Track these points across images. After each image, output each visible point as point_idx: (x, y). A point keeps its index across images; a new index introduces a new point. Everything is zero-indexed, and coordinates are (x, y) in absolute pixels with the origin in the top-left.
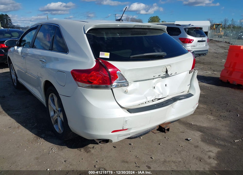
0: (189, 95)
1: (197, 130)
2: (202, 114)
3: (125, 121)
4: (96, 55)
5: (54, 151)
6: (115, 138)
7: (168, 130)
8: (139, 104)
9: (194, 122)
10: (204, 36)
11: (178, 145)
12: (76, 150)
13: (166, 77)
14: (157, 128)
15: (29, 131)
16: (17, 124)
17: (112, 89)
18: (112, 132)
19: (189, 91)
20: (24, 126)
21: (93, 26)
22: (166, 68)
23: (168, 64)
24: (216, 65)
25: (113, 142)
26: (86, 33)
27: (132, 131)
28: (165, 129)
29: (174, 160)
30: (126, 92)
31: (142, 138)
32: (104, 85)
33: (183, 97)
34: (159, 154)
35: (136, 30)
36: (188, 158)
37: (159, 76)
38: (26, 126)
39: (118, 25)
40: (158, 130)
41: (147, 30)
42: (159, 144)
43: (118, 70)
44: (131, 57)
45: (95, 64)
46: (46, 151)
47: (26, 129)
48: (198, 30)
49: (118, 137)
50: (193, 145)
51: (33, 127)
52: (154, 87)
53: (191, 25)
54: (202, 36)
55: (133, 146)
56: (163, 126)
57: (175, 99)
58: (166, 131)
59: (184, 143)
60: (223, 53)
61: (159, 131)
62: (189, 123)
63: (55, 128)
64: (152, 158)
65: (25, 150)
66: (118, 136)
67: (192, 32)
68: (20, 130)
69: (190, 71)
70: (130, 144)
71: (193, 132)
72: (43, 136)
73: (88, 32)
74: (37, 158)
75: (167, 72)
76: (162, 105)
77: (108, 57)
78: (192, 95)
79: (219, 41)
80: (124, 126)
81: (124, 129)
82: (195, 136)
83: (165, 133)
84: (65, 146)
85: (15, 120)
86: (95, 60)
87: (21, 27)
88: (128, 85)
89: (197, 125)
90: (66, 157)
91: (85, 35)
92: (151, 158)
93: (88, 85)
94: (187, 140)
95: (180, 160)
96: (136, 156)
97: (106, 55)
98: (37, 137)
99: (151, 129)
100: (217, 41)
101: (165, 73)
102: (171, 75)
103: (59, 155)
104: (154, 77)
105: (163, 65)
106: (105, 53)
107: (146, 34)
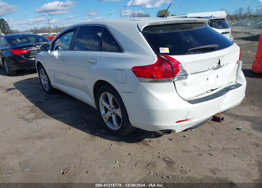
0: (238, 85)
1: (245, 120)
2: (244, 105)
3: (188, 111)
4: (157, 51)
5: (114, 146)
6: (179, 128)
7: (223, 119)
8: (197, 95)
9: (238, 112)
10: (228, 28)
11: (231, 134)
12: (134, 144)
13: (217, 69)
14: (212, 119)
15: (82, 131)
16: (67, 126)
17: (174, 82)
18: (176, 123)
19: (236, 81)
20: (75, 127)
21: (148, 24)
22: (219, 60)
23: (221, 56)
24: (242, 56)
25: (176, 133)
26: (142, 31)
27: (193, 121)
28: (220, 119)
29: (232, 147)
30: (185, 84)
31: (193, 130)
32: (165, 79)
33: (234, 87)
34: (216, 143)
35: (184, 25)
36: (245, 144)
37: (212, 67)
38: (76, 127)
39: (160, 22)
40: (212, 120)
41: (193, 25)
42: (212, 134)
43: (180, 63)
44: (188, 50)
45: (156, 59)
46: (106, 147)
47: (78, 129)
48: (221, 21)
49: (181, 128)
50: (245, 133)
51: (83, 127)
52: (208, 79)
53: (213, 17)
54: (225, 27)
55: (187, 137)
56: (218, 116)
57: (227, 89)
58: (221, 120)
59: (236, 132)
60: (246, 45)
61: (213, 122)
62: (235, 114)
63: (109, 126)
64: (211, 146)
65: (87, 147)
66: (182, 126)
67: (214, 24)
68: (72, 131)
69: (238, 61)
70: (184, 136)
71: (241, 122)
72: (97, 134)
73: (143, 30)
74: (101, 154)
75: (219, 63)
76: (217, 95)
77: (168, 52)
78: (240, 85)
79: (237, 32)
80: (187, 116)
81: (187, 119)
82: (245, 125)
83: (220, 122)
84: (123, 141)
85: (63, 122)
86: (156, 55)
87: (19, 31)
88: (187, 78)
89: (243, 116)
90: (128, 151)
91: (141, 33)
92: (209, 146)
93: (151, 80)
94: (239, 129)
95: (238, 147)
96: (195, 146)
97: (165, 50)
98: (92, 136)
99: (207, 120)
100: (235, 32)
101: (218, 64)
102: (223, 66)
103: (121, 150)
104: (209, 68)
105: (217, 56)
106: (164, 48)
107: (193, 28)
